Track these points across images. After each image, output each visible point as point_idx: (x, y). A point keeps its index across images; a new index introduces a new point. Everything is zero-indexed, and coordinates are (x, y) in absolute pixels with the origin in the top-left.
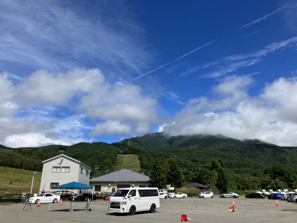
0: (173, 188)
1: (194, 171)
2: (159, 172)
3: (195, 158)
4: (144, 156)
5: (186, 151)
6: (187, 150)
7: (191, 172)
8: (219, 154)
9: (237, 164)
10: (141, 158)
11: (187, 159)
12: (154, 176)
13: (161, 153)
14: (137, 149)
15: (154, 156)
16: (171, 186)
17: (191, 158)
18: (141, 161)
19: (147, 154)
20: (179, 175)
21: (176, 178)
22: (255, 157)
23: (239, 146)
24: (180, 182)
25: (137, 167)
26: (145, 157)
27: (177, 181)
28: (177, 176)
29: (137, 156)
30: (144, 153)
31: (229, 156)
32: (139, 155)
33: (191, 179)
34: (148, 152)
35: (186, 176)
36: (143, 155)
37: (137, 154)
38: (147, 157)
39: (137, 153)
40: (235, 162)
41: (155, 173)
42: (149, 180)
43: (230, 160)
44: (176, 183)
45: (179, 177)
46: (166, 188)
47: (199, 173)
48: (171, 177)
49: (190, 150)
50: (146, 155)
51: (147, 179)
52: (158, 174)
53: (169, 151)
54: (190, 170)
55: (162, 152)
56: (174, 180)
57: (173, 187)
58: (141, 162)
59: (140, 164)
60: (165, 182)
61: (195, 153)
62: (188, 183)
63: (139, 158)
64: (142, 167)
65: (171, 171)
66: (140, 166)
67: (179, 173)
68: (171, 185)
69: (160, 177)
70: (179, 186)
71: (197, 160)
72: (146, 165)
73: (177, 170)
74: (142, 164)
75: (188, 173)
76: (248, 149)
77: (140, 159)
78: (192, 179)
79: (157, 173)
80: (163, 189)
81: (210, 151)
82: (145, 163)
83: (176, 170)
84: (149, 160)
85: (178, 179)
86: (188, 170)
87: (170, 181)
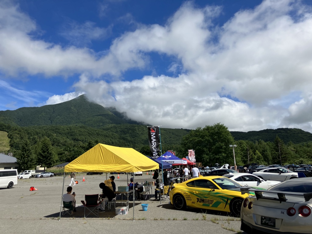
0: (43, 169)
1: (70, 151)
2: (28, 153)
3: (76, 136)
4: (16, 133)
5: (67, 129)
6: (69, 129)
7: (66, 152)
8: (102, 133)
9: (118, 143)
10: (11, 135)
11: (67, 137)
12: (22, 157)
13: (38, 131)
14: (7, 125)
15: (28, 134)
16: (41, 167)
17: (72, 137)
18: (12, 139)
19: (20, 131)
20: (50, 156)
21: (47, 159)
22: (136, 136)
23: (123, 126)
24: (50, 162)
25: (5, 146)
26: (17, 135)
27: (48, 161)
28: (48, 156)
29: (6, 133)
30: (16, 130)
31: (112, 136)
32: (9, 132)
33: (65, 159)
34: (21, 129)
35: (60, 156)
36: (14, 132)
37: (5, 131)
38: (19, 135)
39: (7, 130)
40: (116, 141)
41: (24, 154)
42: (16, 161)
43: (112, 139)
44: (46, 164)
45: (51, 158)
46: (36, 168)
47: (73, 154)
48: (41, 158)
49: (72, 128)
50: (18, 132)
51: (14, 160)
52: (27, 155)
53: (48, 129)
54: (65, 150)
55: (39, 129)
56: (44, 160)
57: (43, 167)
58: (11, 141)
59: (10, 142)
60: (34, 162)
61: (78, 131)
62: (61, 163)
63: (8, 135)
64: (11, 146)
65: (43, 152)
66: (9, 145)
67: (50, 154)
68: (40, 165)
69: (29, 158)
70: (49, 166)
71: (79, 139)
72: (17, 144)
73: (49, 151)
74: (12, 142)
75: (63, 153)
76: (130, 129)
77: (10, 137)
78: (67, 159)
79: (25, 155)
80: (31, 170)
81: (93, 130)
82: (16, 142)
83: (47, 151)
84: (22, 138)
85: (49, 160)
86: (64, 150)
87: (40, 162)
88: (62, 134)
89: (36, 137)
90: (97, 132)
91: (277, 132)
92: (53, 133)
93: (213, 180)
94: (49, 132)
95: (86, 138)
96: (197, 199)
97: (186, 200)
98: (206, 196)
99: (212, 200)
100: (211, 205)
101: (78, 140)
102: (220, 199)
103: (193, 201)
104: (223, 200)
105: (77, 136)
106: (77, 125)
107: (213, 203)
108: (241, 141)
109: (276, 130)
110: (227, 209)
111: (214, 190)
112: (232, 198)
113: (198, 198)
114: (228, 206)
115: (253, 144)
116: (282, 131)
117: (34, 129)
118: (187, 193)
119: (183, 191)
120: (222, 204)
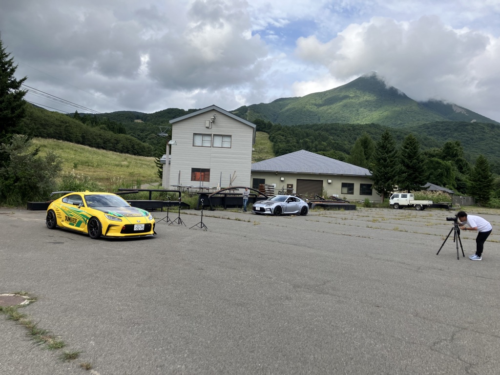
10: (274, 138)
14: (267, 123)
18: (275, 142)
19: (284, 132)
25: (267, 153)
26: (281, 136)
29: (266, 135)
30: (279, 129)
32: (271, 133)
37: (266, 132)
38: (284, 137)
58: (274, 145)
63: (269, 138)
64: (276, 152)
66: (272, 151)
74: (277, 147)
82: (281, 147)
93: (85, 196)
97: (57, 217)
99: (76, 219)
103: (62, 219)
104: (83, 219)
107: (76, 223)
110: (86, 230)
111: (80, 208)
112: (90, 217)
113: (66, 215)
114: (86, 226)
118: (59, 209)
119: (56, 207)
120: (83, 224)
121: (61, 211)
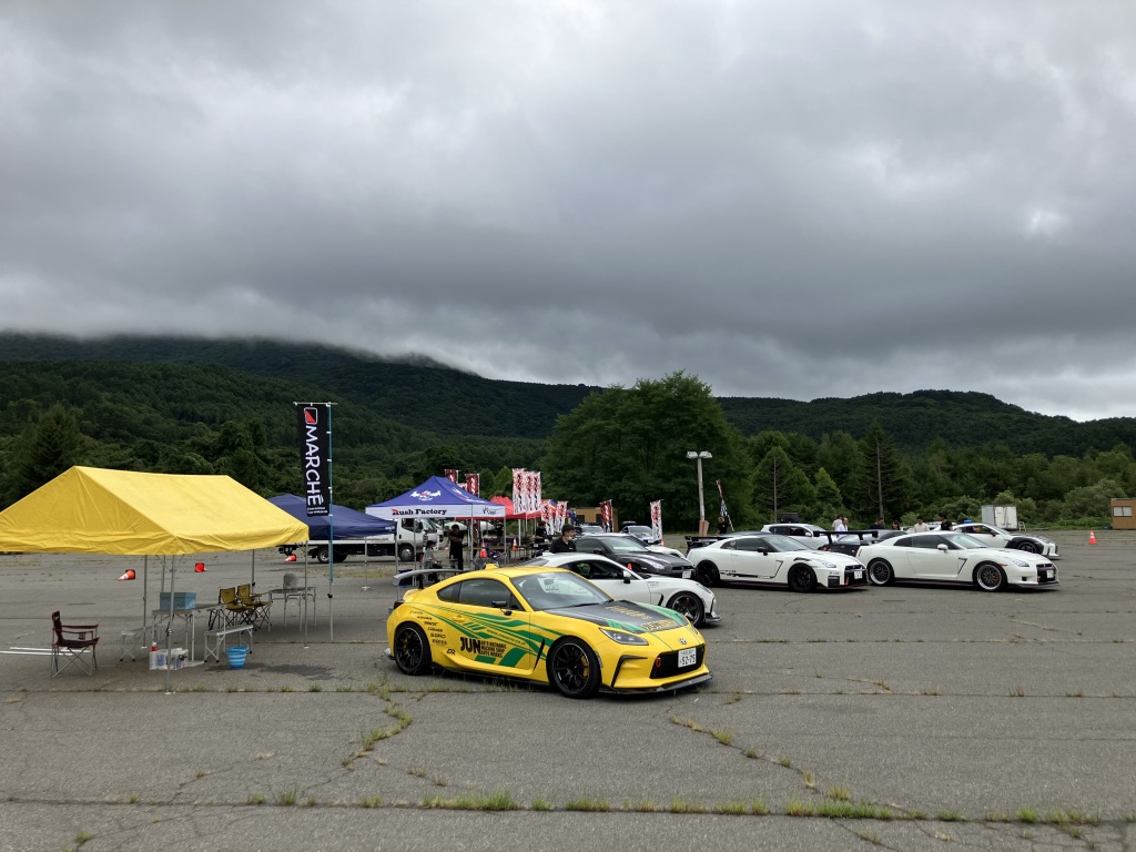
3: (189, 404)
5: (154, 377)
6: (160, 374)
11: (154, 407)
13: (40, 381)
17: (173, 404)
49: (174, 372)
53: (78, 374)
54: (137, 454)
55: (44, 373)
71: (198, 412)
81: (252, 382)
88: (132, 394)
89: (31, 401)
90: (266, 388)
91: (913, 405)
92: (100, 389)
93: (512, 580)
94: (84, 385)
95: (225, 411)
96: (462, 639)
97: (431, 642)
98: (484, 631)
99: (502, 646)
100: (499, 660)
101: (193, 417)
102: (522, 641)
103: (450, 645)
104: (530, 643)
105: (191, 401)
106: (191, 362)
107: (503, 655)
108: (772, 433)
109: (908, 396)
110: (542, 675)
111: (509, 614)
112: (555, 637)
113: (465, 636)
114: (542, 663)
115: (814, 444)
116: (930, 401)
117: (24, 373)
118: (435, 620)
119: (424, 615)
120: (528, 658)
121: (442, 625)
